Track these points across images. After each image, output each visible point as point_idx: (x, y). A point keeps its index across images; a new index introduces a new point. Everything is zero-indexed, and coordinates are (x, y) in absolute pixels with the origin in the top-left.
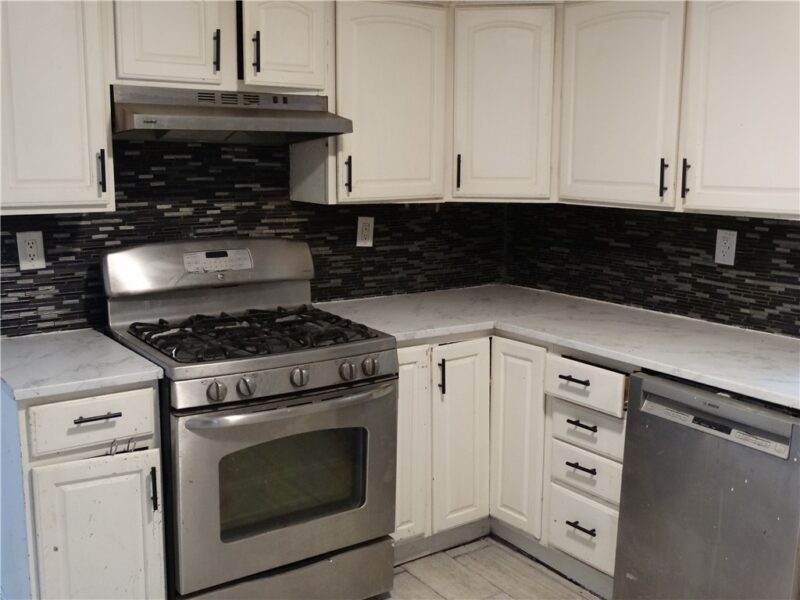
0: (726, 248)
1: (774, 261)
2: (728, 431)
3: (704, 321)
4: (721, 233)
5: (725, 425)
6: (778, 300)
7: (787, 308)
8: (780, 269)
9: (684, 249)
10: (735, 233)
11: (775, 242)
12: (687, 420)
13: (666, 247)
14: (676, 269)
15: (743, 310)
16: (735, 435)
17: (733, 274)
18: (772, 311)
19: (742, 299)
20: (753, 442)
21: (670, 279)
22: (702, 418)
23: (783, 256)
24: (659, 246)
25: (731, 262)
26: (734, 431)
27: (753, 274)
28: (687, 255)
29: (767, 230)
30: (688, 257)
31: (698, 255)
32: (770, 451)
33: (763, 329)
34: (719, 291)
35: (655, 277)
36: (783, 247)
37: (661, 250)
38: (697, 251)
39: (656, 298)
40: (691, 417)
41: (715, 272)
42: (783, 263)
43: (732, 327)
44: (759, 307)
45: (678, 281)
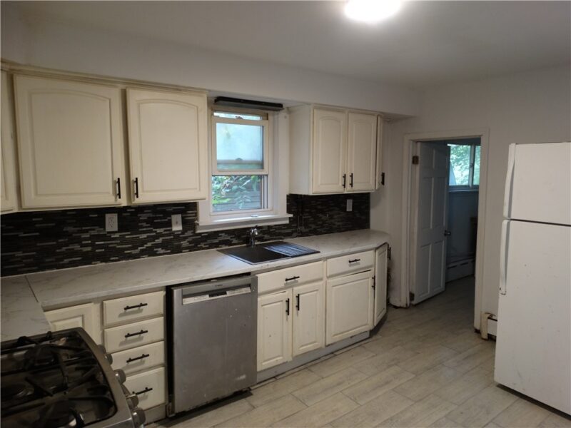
0: (112, 223)
1: (140, 224)
2: (226, 293)
3: (104, 264)
4: (108, 216)
5: (223, 292)
6: (144, 242)
7: (149, 244)
8: (144, 227)
9: (84, 228)
10: (116, 215)
11: (139, 215)
12: (207, 298)
13: (70, 229)
14: (79, 241)
15: (126, 252)
16: (229, 294)
17: (117, 235)
18: (142, 248)
19: (124, 246)
20: (237, 292)
21: (77, 247)
22: (212, 293)
23: (144, 221)
24: (65, 230)
25: (116, 229)
26: (228, 292)
27: (129, 233)
28: (87, 231)
29: (133, 210)
30: (87, 232)
31: (94, 230)
32: (244, 292)
33: (139, 258)
34: (111, 246)
35: (64, 248)
36: (143, 217)
37: (67, 232)
38: (92, 228)
39: (66, 261)
40: (208, 296)
41: (107, 237)
42: (144, 224)
43: (121, 262)
44: (135, 247)
45: (81, 247)
